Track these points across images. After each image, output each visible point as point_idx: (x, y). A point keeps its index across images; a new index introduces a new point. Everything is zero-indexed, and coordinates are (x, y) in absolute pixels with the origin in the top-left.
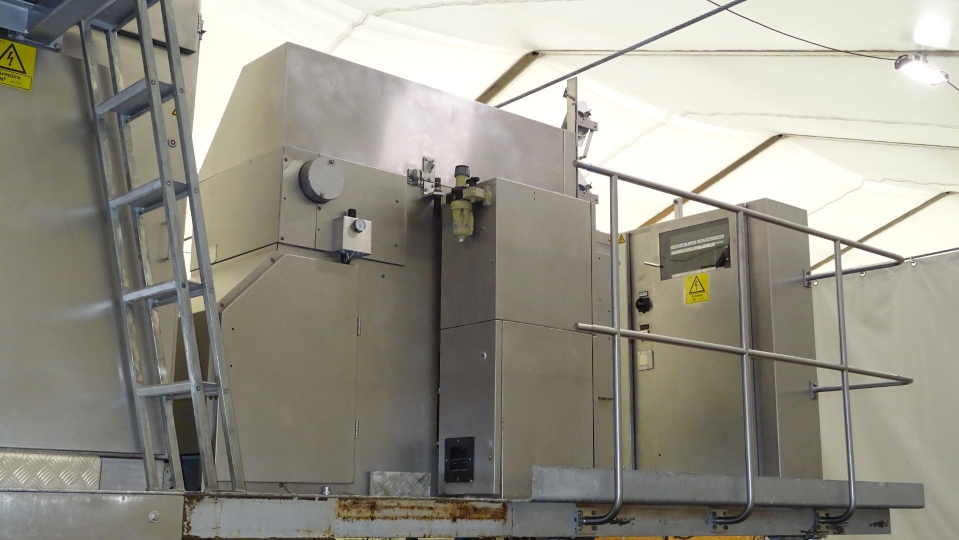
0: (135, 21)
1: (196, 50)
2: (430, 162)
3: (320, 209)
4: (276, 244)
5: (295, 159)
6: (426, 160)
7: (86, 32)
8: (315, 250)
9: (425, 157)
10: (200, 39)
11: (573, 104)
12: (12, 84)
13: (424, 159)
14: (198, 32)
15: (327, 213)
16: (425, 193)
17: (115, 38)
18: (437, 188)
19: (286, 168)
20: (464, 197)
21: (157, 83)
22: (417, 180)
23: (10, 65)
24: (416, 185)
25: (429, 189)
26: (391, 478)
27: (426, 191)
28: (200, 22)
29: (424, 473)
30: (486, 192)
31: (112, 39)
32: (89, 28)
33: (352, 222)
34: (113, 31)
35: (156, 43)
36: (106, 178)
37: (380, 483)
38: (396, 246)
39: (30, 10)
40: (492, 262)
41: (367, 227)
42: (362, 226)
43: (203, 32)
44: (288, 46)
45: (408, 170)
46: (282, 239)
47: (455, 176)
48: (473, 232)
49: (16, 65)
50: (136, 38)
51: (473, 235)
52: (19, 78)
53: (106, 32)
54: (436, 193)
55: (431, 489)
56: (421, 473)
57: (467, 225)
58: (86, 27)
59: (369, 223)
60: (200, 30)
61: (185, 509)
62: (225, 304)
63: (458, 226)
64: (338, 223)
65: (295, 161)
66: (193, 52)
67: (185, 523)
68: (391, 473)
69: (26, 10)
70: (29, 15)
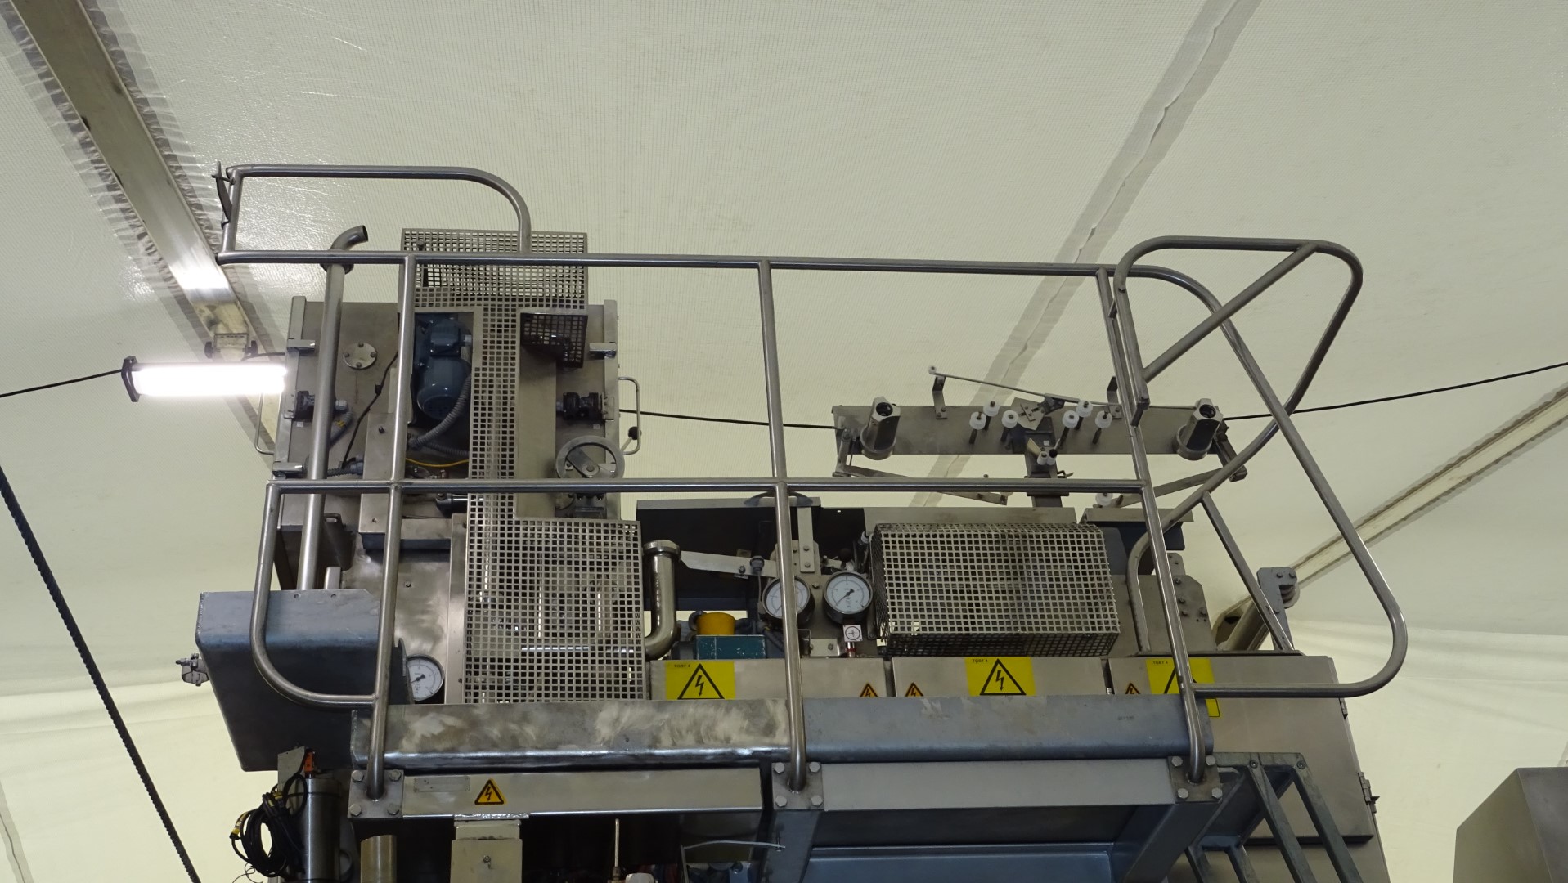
0: (1264, 823)
1: (1372, 833)
7: (1199, 861)
10: (1374, 812)
14: (1367, 803)
17: (1243, 854)
28: (1364, 786)
31: (1239, 860)
32: (1200, 853)
34: (1238, 846)
35: (1305, 842)
39: (1111, 853)
43: (1374, 799)
44: (1522, 777)
50: (1273, 843)
53: (1227, 850)
58: (1196, 853)
60: (1368, 799)
66: (1369, 838)
69: (1105, 855)
70: (1111, 860)
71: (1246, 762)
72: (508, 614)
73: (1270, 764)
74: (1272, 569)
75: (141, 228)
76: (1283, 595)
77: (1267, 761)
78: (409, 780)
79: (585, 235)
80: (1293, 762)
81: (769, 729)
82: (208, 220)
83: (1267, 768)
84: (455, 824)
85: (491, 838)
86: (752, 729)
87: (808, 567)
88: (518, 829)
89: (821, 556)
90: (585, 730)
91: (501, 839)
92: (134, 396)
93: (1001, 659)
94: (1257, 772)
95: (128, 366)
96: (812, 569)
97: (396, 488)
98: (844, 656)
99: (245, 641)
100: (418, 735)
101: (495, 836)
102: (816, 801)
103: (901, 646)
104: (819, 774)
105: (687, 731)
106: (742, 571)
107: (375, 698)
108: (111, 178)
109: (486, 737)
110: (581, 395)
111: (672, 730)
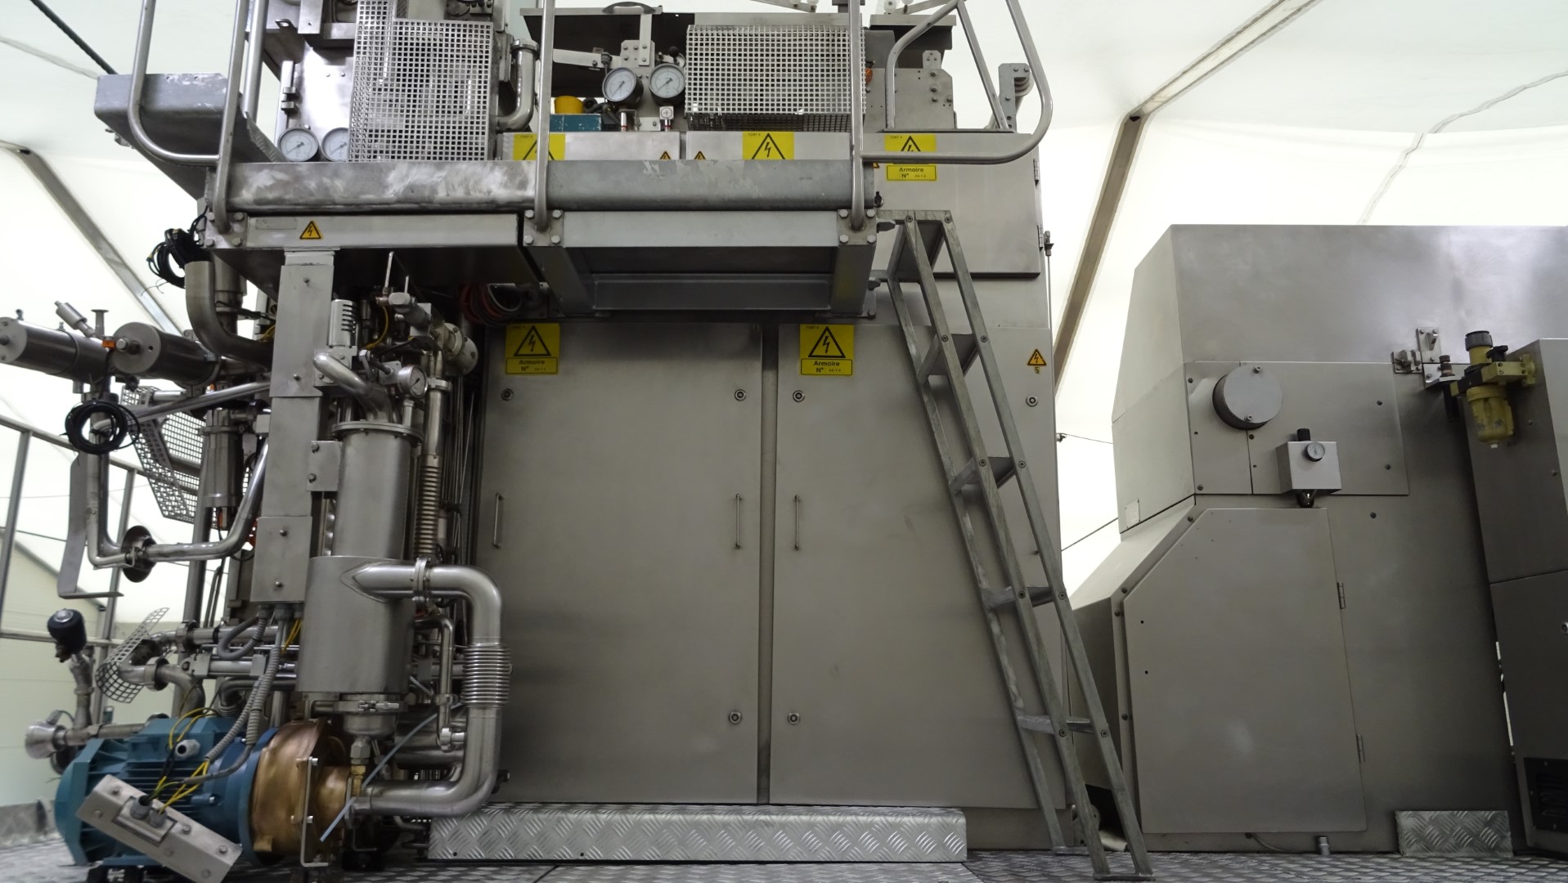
1: (1040, 271)
2: (1428, 334)
3: (1252, 437)
4: (1193, 497)
5: (1204, 376)
6: (1422, 333)
8: (1253, 495)
9: (1419, 329)
10: (1047, 255)
12: (831, 373)
13: (1418, 333)
14: (1043, 248)
16: (1427, 381)
18: (1445, 372)
19: (1192, 392)
20: (1484, 380)
21: (950, 338)
22: (1409, 366)
23: (826, 351)
24: (1410, 372)
25: (1434, 373)
26: (1433, 821)
27: (1428, 377)
28: (1041, 236)
29: (1494, 812)
30: (1523, 365)
33: (1303, 449)
36: (942, 458)
37: (1413, 830)
38: (1388, 467)
39: (829, 281)
40: (1555, 474)
41: (1328, 452)
42: (1319, 450)
45: (1393, 354)
46: (1200, 488)
47: (1468, 349)
48: (1513, 430)
51: (1514, 435)
52: (838, 364)
54: (1443, 379)
55: (1512, 836)
56: (1488, 813)
57: (1499, 423)
59: (1331, 445)
60: (1042, 245)
63: (1483, 426)
64: (1282, 453)
65: (1204, 380)
66: (1038, 274)
68: (1433, 812)
72: (397, 95)
73: (923, 219)
74: (1011, 65)
76: (1016, 85)
77: (921, 217)
78: (252, 221)
80: (941, 217)
81: (523, 185)
83: (920, 223)
84: (286, 253)
85: (311, 264)
86: (509, 184)
87: (644, 61)
88: (332, 258)
89: (656, 52)
90: (381, 184)
91: (318, 264)
93: (770, 133)
96: (647, 63)
98: (663, 130)
100: (255, 186)
101: (314, 262)
102: (555, 240)
103: (702, 123)
104: (561, 220)
105: (459, 186)
106: (595, 65)
107: (221, 157)
109: (306, 188)
111: (447, 184)
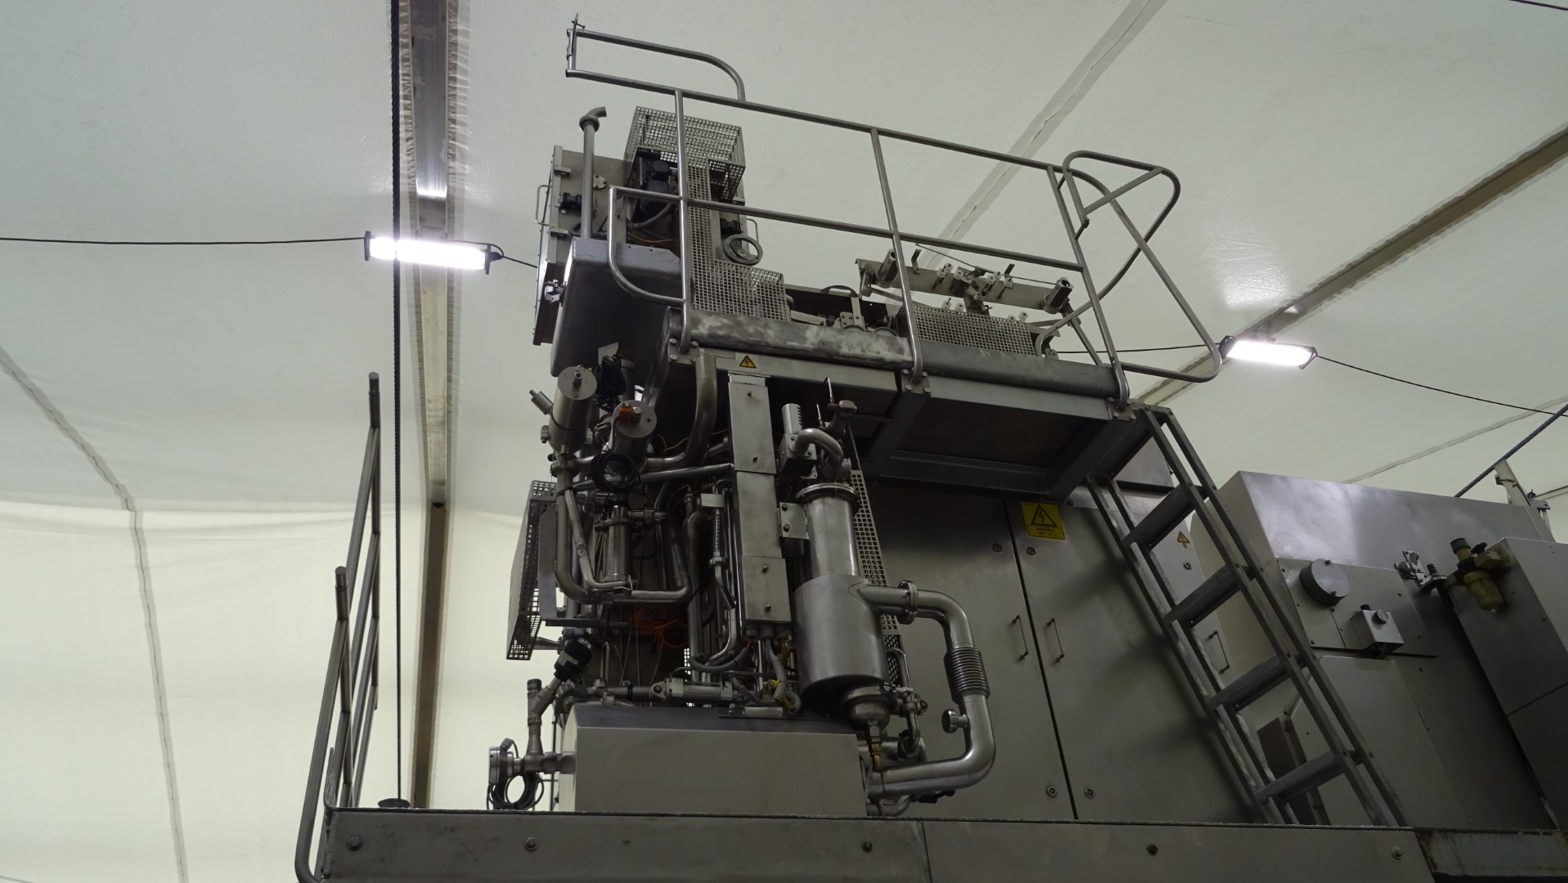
11: (1514, 486)
15: (1343, 612)
44: (1242, 474)
49: (1047, 521)
61: (1421, 846)
62: (1287, 711)
67: (1429, 860)
71: (1143, 408)
75: (411, 133)
79: (739, 128)
82: (455, 133)
92: (367, 257)
94: (1149, 414)
95: (368, 236)
97: (684, 201)
99: (604, 260)
108: (408, 90)
110: (728, 221)
